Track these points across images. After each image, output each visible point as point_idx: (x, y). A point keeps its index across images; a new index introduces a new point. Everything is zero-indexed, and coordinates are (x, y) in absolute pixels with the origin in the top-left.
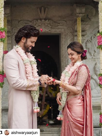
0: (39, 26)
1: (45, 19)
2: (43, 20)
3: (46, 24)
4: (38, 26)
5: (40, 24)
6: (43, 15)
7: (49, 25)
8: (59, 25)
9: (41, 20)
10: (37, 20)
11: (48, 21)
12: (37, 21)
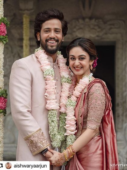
0: (81, 28)
1: (91, 18)
2: (87, 20)
3: (92, 26)
4: (79, 29)
5: (82, 26)
6: (87, 12)
7: (96, 28)
8: (112, 26)
9: (84, 19)
10: (77, 19)
11: (95, 21)
12: (77, 22)
